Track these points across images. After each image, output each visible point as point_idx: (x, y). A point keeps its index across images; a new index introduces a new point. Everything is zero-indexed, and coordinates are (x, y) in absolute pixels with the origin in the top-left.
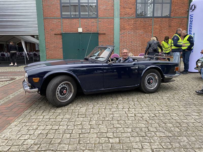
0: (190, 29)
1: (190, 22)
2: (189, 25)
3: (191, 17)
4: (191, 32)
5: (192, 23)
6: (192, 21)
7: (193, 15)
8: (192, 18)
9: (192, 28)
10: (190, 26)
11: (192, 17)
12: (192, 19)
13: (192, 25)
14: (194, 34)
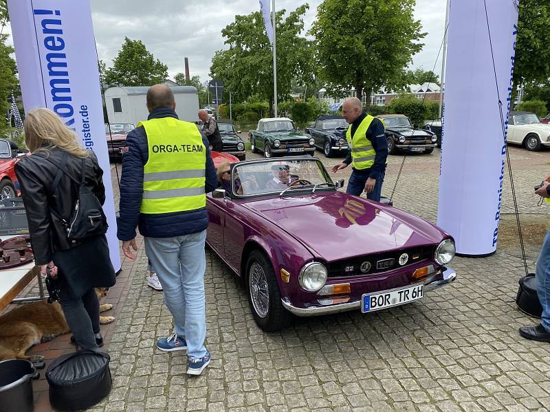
0: (54, 82)
1: (49, 48)
3: (44, 22)
4: (69, 99)
5: (63, 56)
6: (58, 44)
7: (58, 13)
8: (60, 32)
9: (67, 82)
11: (59, 22)
12: (60, 36)
13: (64, 65)
14: (84, 111)
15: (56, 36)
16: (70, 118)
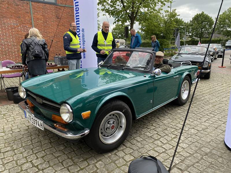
0: (77, 21)
1: (76, 11)
2: (75, 16)
3: (76, 3)
4: (79, 27)
5: (78, 13)
6: (78, 9)
8: (78, 5)
9: (79, 21)
10: (77, 17)
12: (78, 7)
13: (78, 16)
14: (83, 30)
15: (77, 7)
16: (79, 33)
